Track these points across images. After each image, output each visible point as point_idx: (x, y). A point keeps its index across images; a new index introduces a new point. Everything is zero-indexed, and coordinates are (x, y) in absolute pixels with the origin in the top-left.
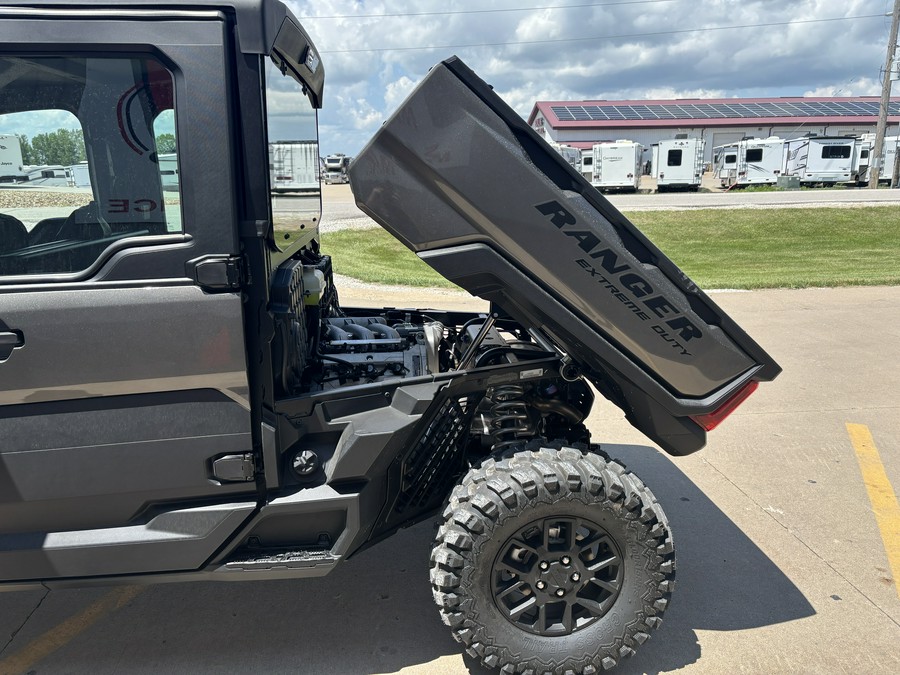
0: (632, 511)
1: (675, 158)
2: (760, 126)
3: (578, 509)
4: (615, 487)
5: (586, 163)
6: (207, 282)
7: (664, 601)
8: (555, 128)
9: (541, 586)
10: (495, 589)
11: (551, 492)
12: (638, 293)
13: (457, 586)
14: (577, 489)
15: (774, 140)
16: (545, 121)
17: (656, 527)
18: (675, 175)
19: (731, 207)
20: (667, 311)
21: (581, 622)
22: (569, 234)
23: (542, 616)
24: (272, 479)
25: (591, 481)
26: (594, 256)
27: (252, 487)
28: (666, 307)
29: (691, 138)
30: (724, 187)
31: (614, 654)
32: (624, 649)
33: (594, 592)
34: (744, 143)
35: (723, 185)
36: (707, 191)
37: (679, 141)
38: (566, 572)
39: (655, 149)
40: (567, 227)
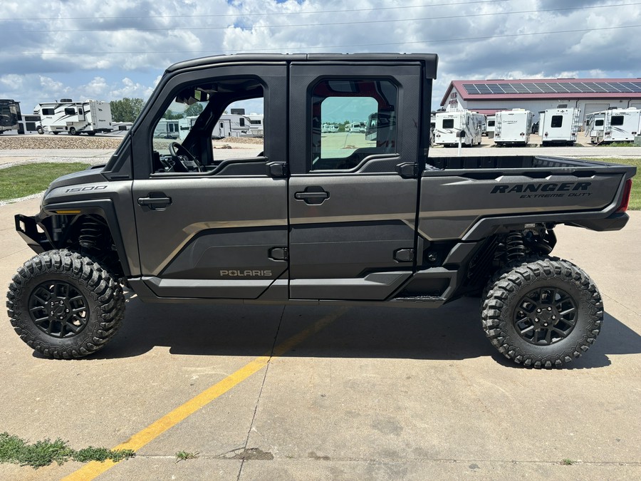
0: (585, 285)
1: (557, 122)
2: (621, 99)
3: (559, 284)
4: (577, 273)
5: (489, 125)
6: (404, 174)
7: (598, 331)
8: (465, 100)
9: (537, 320)
10: (515, 320)
11: (547, 274)
12: (552, 189)
13: (499, 316)
14: (559, 273)
15: (632, 110)
16: (458, 95)
17: (595, 294)
18: (556, 134)
19: (602, 157)
20: (569, 186)
21: (554, 340)
23: (536, 335)
24: (420, 262)
25: (566, 270)
27: (411, 264)
29: (570, 107)
30: (593, 143)
31: (571, 355)
32: (576, 353)
33: (562, 326)
34: (610, 111)
35: (593, 142)
36: (581, 146)
37: (561, 110)
38: (549, 314)
39: (542, 115)
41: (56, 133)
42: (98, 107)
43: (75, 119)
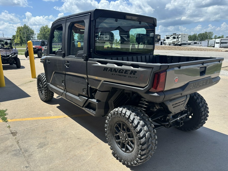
9: (121, 137)
10: (114, 133)
11: (120, 115)
12: (122, 72)
14: (124, 116)
20: (128, 72)
22: (108, 71)
26: (113, 72)
28: (127, 71)
38: (125, 136)
40: (108, 70)
41: (170, 45)
42: (184, 36)
43: (175, 40)
